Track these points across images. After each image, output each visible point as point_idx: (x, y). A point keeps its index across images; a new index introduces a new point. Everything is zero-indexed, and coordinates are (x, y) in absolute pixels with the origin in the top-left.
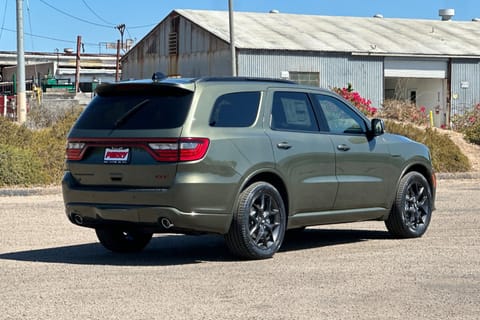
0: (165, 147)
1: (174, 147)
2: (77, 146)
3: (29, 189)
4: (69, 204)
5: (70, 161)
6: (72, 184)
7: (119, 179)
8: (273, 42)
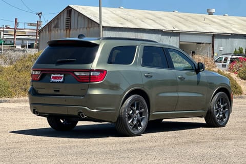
0: (83, 74)
1: (87, 74)
2: (37, 73)
3: (3, 99)
4: (32, 104)
5: (33, 81)
6: (34, 93)
7: (58, 91)
8: (121, 24)
